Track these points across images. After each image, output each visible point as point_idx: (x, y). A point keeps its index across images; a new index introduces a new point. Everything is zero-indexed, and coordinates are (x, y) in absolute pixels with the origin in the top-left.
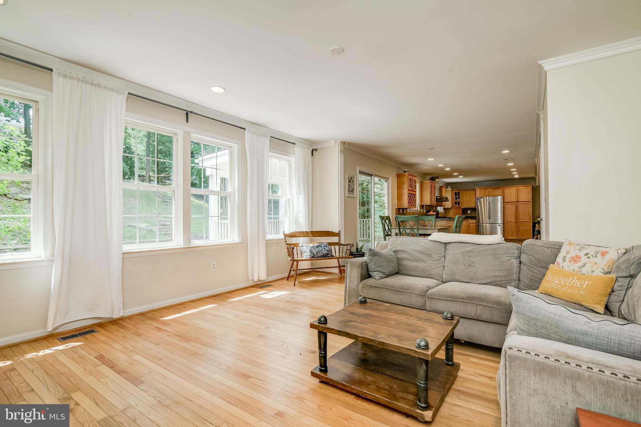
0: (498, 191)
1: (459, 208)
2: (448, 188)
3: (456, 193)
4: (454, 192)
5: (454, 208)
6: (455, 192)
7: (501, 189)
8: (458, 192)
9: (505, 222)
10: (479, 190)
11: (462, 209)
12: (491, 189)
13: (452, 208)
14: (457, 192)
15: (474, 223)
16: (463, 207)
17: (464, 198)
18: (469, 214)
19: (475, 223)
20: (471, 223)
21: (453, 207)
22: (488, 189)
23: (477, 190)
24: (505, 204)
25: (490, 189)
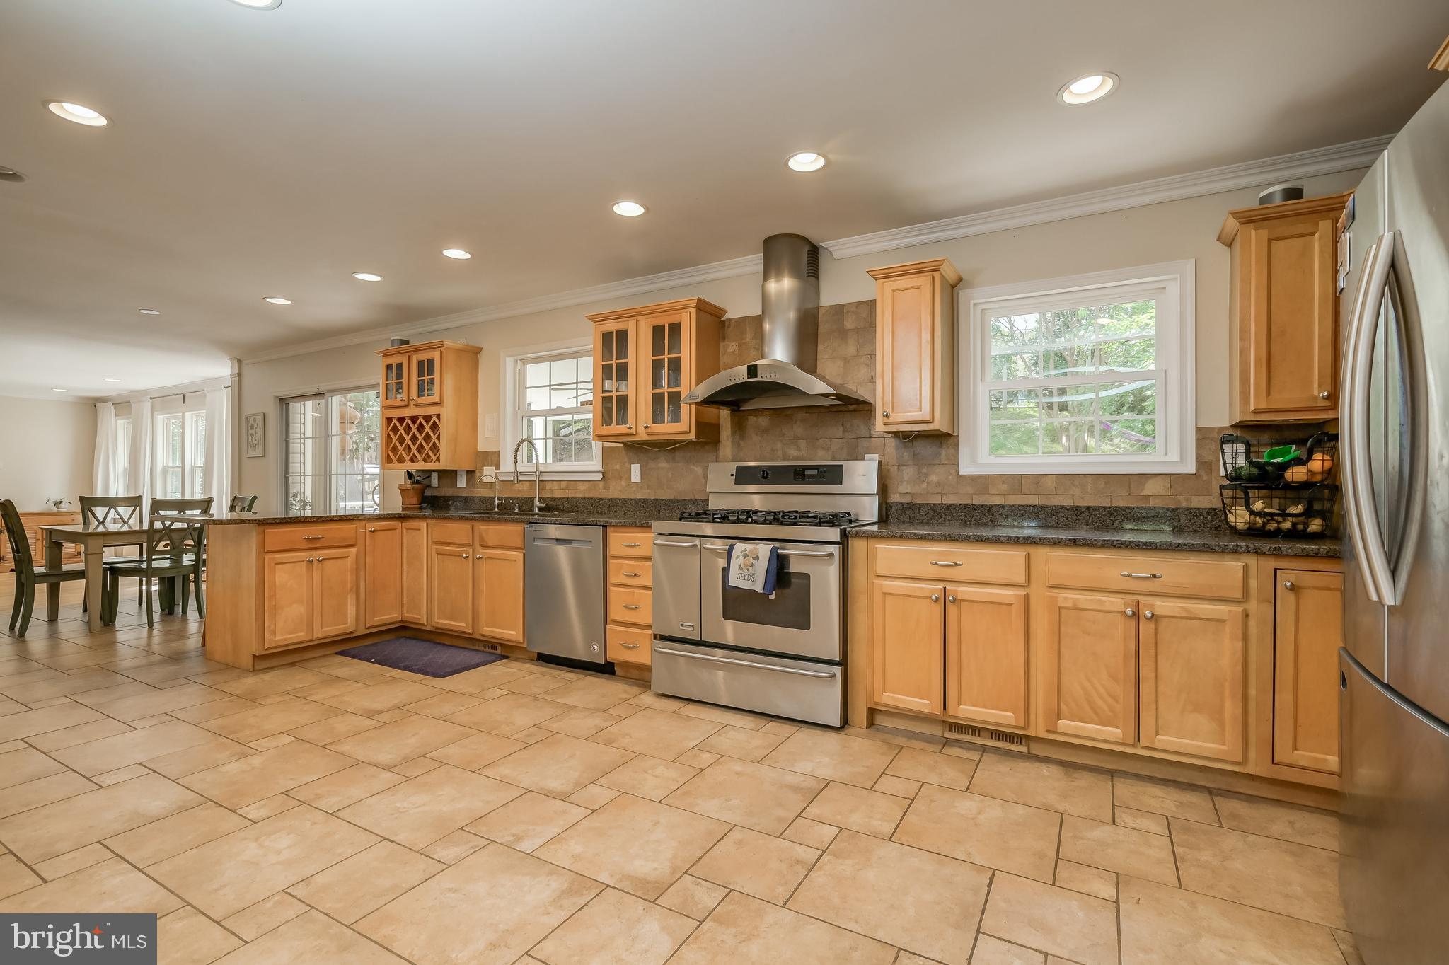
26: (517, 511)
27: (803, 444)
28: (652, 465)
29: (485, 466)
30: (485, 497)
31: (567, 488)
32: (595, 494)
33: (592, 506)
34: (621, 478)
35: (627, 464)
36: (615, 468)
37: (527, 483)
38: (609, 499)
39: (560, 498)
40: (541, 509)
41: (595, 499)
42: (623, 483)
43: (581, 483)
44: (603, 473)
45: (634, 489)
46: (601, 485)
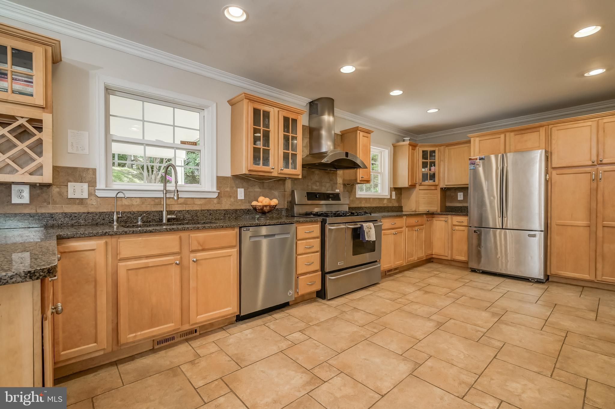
0: (532, 138)
1: (433, 188)
2: (404, 141)
3: (425, 153)
4: (421, 150)
5: (422, 187)
6: (423, 151)
7: (542, 131)
8: (432, 149)
9: (554, 225)
10: (477, 139)
11: (442, 189)
12: (512, 134)
13: (413, 186)
14: (429, 149)
15: (464, 224)
16: (442, 185)
17: (446, 164)
18: (460, 201)
19: (466, 224)
20: (457, 224)
21: (417, 186)
22: (502, 136)
23: (472, 139)
24: (554, 172)
25: (508, 134)
26: (139, 223)
27: (318, 184)
28: (251, 189)
29: (70, 182)
30: (75, 213)
31: (185, 203)
32: (212, 207)
33: (210, 215)
34: (230, 197)
35: (235, 188)
36: (226, 190)
37: (138, 200)
38: (224, 210)
39: (181, 211)
40: (169, 220)
41: (213, 210)
42: (232, 200)
43: (197, 200)
44: (219, 193)
45: (240, 203)
46: (215, 201)
